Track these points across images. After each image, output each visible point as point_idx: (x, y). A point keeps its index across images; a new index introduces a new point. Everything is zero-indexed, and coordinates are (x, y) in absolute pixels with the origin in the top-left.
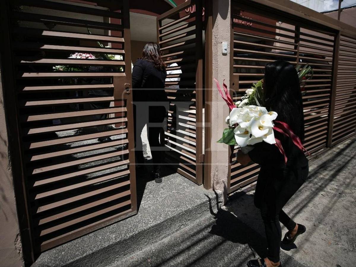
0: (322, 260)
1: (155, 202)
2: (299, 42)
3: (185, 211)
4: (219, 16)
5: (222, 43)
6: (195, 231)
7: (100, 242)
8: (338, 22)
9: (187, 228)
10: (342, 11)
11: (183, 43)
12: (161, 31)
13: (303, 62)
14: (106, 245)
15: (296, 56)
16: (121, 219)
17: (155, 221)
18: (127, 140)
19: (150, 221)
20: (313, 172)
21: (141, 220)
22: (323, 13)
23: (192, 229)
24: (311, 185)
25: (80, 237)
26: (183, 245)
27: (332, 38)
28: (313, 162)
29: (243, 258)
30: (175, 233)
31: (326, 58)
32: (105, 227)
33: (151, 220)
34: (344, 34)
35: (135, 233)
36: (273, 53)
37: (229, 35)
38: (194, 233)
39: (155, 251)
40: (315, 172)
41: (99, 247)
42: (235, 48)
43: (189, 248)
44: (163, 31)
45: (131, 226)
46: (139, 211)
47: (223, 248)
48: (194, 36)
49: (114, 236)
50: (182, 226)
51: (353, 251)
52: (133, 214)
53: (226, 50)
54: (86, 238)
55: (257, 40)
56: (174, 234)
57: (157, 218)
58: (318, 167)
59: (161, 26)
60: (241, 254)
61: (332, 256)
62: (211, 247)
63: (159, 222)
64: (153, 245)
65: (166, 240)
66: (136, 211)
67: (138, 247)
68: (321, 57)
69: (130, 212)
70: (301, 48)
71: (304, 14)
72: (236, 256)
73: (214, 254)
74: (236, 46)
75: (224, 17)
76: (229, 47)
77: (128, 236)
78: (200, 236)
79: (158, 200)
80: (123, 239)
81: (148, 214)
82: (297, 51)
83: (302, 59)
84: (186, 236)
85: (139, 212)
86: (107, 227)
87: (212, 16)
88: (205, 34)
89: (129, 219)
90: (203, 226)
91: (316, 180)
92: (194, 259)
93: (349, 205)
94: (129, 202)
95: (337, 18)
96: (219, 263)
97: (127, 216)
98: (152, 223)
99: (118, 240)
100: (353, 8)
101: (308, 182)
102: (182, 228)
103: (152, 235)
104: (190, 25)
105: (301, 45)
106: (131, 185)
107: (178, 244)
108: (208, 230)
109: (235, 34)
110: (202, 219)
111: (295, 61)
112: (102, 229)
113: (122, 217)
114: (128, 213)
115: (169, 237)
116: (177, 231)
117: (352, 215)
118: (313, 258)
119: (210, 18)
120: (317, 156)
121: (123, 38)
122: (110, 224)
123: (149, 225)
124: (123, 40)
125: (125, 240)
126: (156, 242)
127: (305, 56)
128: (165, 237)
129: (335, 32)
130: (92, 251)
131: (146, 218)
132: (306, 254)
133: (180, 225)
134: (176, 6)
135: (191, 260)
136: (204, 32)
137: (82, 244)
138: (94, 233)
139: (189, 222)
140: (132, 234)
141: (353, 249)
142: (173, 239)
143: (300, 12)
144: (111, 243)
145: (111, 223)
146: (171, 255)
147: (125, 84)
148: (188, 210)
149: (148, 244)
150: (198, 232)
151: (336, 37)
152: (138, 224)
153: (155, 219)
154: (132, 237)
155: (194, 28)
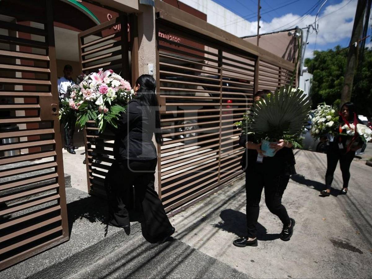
0: (240, 258)
1: (86, 228)
2: (222, 66)
3: (118, 232)
4: (144, 37)
5: (148, 64)
6: (129, 250)
7: (34, 267)
8: (257, 48)
9: (121, 249)
10: (260, 37)
11: (109, 63)
12: (83, 49)
13: (229, 86)
14: (41, 269)
15: (220, 80)
16: (53, 246)
17: (89, 243)
18: (56, 163)
19: (84, 245)
20: (237, 192)
21: (74, 245)
22: (242, 38)
23: (126, 249)
24: (235, 202)
25: (10, 267)
26: (118, 264)
27: (253, 63)
28: (238, 183)
29: (174, 265)
30: (110, 255)
31: (251, 83)
32: (36, 255)
33: (85, 243)
34: (263, 59)
35: (69, 256)
36: (201, 76)
37: (155, 57)
38: (128, 252)
39: (91, 272)
40: (239, 191)
41: (34, 272)
42: (161, 70)
43: (124, 265)
44: (86, 50)
45: (64, 251)
46: (71, 237)
47: (156, 260)
48: (120, 57)
49: (47, 261)
50: (116, 247)
51: (264, 248)
52: (65, 241)
53: (152, 71)
54: (16, 267)
55: (183, 63)
56: (108, 256)
57: (91, 241)
58: (242, 187)
59: (83, 44)
60: (173, 263)
61: (248, 254)
62: (145, 261)
63: (93, 244)
64: (88, 267)
65: (101, 262)
66: (68, 237)
67: (73, 270)
68: (246, 81)
69: (62, 238)
70: (224, 72)
71: (225, 39)
72: (168, 265)
73: (148, 266)
74: (162, 68)
75: (150, 39)
76: (155, 69)
77: (63, 259)
78: (134, 254)
79: (89, 226)
80: (57, 262)
81: (81, 239)
82: (220, 74)
83: (229, 83)
84: (120, 256)
85: (70, 239)
86: (38, 255)
87: (138, 37)
88: (131, 54)
89: (61, 245)
90: (137, 246)
91: (239, 198)
92: (129, 272)
93: (265, 215)
94: (60, 228)
95: (256, 44)
96: (153, 272)
97: (59, 243)
98: (86, 246)
99: (52, 264)
100: (273, 34)
101: (233, 200)
102: (115, 249)
103: (87, 258)
104: (115, 45)
105: (224, 69)
106: (61, 210)
107: (113, 263)
108: (141, 248)
109: (160, 56)
110: (135, 240)
111: (219, 84)
112: (33, 258)
113: (53, 243)
114: (60, 239)
115: (104, 259)
116: (110, 253)
117: (266, 222)
118: (233, 258)
119: (136, 39)
120: (242, 178)
121: (48, 57)
122: (41, 251)
123: (83, 248)
124: (48, 58)
125: (60, 263)
126: (91, 264)
127: (231, 80)
128: (100, 259)
129: (254, 58)
130: (26, 276)
131: (79, 242)
132: (228, 256)
133: (114, 247)
134: (100, 24)
135: (127, 274)
136: (130, 52)
137: (13, 272)
138: (25, 262)
139: (122, 243)
140: (65, 257)
141: (265, 247)
142: (108, 259)
143: (221, 36)
144: (45, 267)
145: (43, 250)
146: (107, 273)
147: (52, 104)
148: (121, 231)
149: (83, 266)
150: (132, 251)
151: (256, 62)
152: (71, 248)
153: (89, 241)
154: (67, 260)
155: (119, 48)
